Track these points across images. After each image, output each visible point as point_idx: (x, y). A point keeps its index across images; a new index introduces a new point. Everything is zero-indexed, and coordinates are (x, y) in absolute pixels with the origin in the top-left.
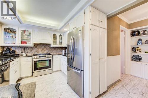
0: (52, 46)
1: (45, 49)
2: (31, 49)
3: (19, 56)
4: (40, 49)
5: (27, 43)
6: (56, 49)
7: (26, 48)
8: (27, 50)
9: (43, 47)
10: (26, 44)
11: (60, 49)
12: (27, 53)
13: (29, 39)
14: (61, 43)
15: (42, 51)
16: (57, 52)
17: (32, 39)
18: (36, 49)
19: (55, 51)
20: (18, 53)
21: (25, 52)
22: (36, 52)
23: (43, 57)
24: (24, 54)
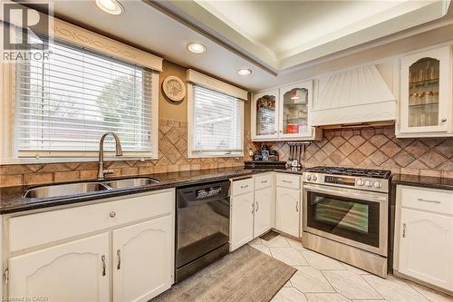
1: (367, 149)
2: (313, 149)
3: (285, 168)
4: (346, 149)
7: (301, 146)
8: (303, 153)
9: (357, 141)
15: (352, 156)
18: (329, 149)
19: (434, 159)
20: (284, 160)
21: (298, 158)
22: (328, 160)
24: (295, 163)
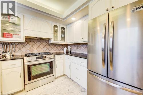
0: (52, 42)
1: (42, 46)
2: (20, 46)
4: (35, 47)
5: (14, 36)
6: (56, 46)
7: (12, 45)
8: (14, 48)
10: (12, 37)
11: (61, 46)
12: (13, 53)
13: (18, 30)
14: (63, 38)
16: (57, 50)
17: (22, 30)
18: (28, 46)
19: (55, 48)
21: (10, 51)
22: (28, 51)
23: (41, 58)
